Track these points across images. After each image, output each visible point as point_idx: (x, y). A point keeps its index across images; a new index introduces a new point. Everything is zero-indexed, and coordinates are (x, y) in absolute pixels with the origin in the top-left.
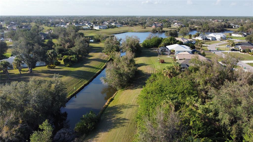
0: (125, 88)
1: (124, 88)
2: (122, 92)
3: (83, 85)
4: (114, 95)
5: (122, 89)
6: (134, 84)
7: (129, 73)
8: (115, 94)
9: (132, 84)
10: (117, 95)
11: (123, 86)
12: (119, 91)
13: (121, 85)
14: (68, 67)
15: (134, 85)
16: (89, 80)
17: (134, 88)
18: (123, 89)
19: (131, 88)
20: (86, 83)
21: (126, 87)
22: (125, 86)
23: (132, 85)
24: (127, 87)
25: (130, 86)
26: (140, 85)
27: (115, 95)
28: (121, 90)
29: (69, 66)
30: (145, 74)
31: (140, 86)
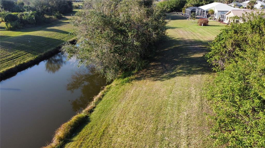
0: (133, 74)
1: (129, 76)
2: (123, 87)
3: (14, 66)
4: (96, 98)
5: (125, 77)
6: (160, 63)
7: (147, 24)
8: (100, 94)
9: (152, 64)
10: (104, 99)
11: (126, 70)
12: (113, 84)
13: (121, 65)
14: (8, 30)
15: (159, 65)
16: (41, 56)
17: (162, 73)
18: (126, 79)
19: (153, 76)
20: (25, 62)
21: (136, 71)
22: (133, 69)
23: (153, 66)
24: (139, 70)
25: (146, 67)
26: (180, 65)
27: (100, 99)
28: (121, 80)
29: (10, 28)
30: (180, 41)
31: (180, 69)
